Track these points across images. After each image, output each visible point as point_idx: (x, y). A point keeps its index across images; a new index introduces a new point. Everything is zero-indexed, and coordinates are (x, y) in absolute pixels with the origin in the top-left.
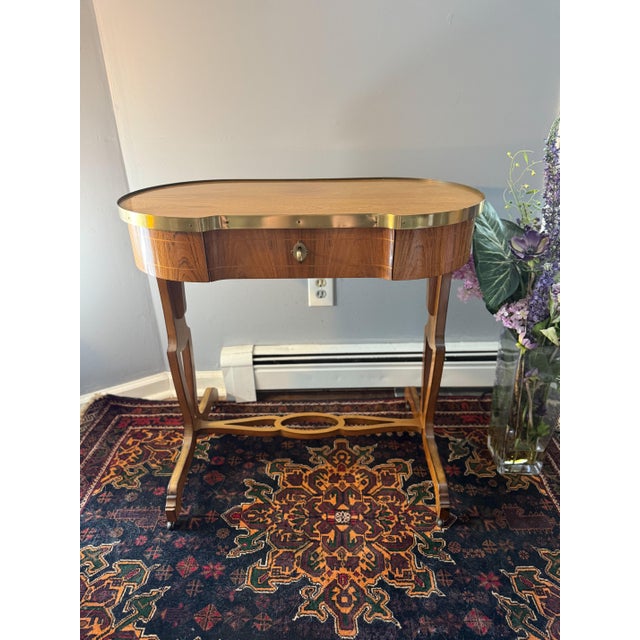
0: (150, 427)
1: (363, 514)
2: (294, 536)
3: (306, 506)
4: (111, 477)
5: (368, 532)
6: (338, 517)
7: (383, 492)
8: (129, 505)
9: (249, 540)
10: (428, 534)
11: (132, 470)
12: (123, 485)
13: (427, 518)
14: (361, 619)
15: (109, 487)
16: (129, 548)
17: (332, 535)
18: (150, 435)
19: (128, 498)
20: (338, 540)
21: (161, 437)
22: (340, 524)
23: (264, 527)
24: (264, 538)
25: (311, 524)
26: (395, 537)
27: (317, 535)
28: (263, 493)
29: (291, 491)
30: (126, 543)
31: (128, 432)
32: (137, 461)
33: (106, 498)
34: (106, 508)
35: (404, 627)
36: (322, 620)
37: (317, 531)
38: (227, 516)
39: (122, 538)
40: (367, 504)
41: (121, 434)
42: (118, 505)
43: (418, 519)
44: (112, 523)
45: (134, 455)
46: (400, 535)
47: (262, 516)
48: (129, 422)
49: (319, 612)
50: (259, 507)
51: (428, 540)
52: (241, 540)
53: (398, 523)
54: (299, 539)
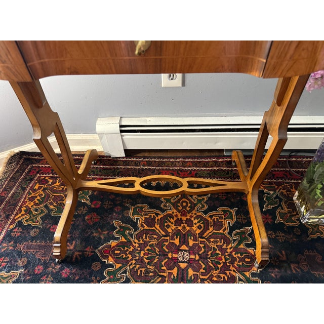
0: (51, 175)
1: (199, 255)
2: (147, 272)
3: (157, 245)
4: (22, 215)
5: (202, 270)
6: (180, 256)
7: (214, 236)
8: (33, 239)
9: (115, 273)
10: (247, 274)
11: (36, 210)
12: (30, 223)
13: (247, 260)
15: (20, 224)
16: (30, 276)
17: (175, 271)
18: (51, 181)
19: (32, 233)
20: (180, 276)
21: (58, 184)
22: (182, 262)
23: (125, 262)
25: (160, 261)
27: (164, 271)
28: (127, 232)
29: (146, 232)
30: (28, 271)
31: (35, 179)
32: (41, 203)
33: (17, 233)
34: (17, 241)
37: (164, 268)
38: (100, 251)
39: (25, 267)
40: (202, 245)
41: (31, 180)
42: (25, 239)
43: (240, 260)
44: (20, 254)
45: (38, 198)
46: (226, 274)
47: (125, 252)
48: (37, 170)
50: (123, 245)
51: (247, 279)
52: (109, 273)
53: (225, 263)
54: (151, 274)
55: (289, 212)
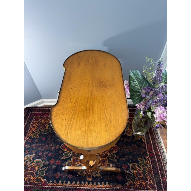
0: (40, 117)
4: (31, 134)
8: (36, 143)
9: (67, 154)
10: (112, 153)
11: (36, 132)
12: (34, 137)
13: (112, 148)
14: (93, 176)
15: (31, 137)
18: (40, 119)
19: (36, 141)
21: (43, 120)
23: (71, 150)
24: (71, 154)
26: (103, 154)
30: (37, 155)
31: (34, 118)
32: (37, 129)
33: (30, 141)
34: (31, 144)
35: (103, 178)
36: (84, 176)
39: (36, 153)
41: (32, 119)
42: (34, 143)
45: (36, 127)
46: (105, 153)
48: (34, 115)
49: (83, 174)
51: (111, 155)
52: (65, 154)
54: (79, 154)
55: (130, 130)
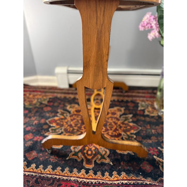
2: (74, 129)
7: (111, 117)
9: (55, 130)
10: (128, 133)
13: (128, 127)
14: (95, 161)
23: (62, 125)
26: (114, 133)
27: (82, 130)
28: (65, 115)
29: (75, 115)
35: (114, 165)
36: (79, 160)
38: (49, 121)
43: (125, 127)
46: (116, 132)
47: (63, 122)
49: (78, 157)
50: (62, 119)
51: (128, 135)
52: (52, 130)
53: (116, 128)
